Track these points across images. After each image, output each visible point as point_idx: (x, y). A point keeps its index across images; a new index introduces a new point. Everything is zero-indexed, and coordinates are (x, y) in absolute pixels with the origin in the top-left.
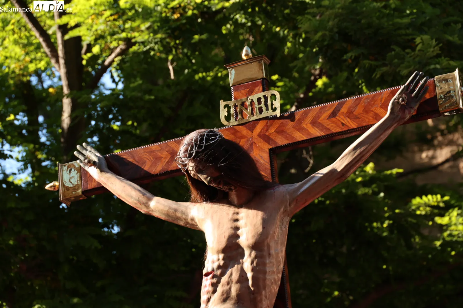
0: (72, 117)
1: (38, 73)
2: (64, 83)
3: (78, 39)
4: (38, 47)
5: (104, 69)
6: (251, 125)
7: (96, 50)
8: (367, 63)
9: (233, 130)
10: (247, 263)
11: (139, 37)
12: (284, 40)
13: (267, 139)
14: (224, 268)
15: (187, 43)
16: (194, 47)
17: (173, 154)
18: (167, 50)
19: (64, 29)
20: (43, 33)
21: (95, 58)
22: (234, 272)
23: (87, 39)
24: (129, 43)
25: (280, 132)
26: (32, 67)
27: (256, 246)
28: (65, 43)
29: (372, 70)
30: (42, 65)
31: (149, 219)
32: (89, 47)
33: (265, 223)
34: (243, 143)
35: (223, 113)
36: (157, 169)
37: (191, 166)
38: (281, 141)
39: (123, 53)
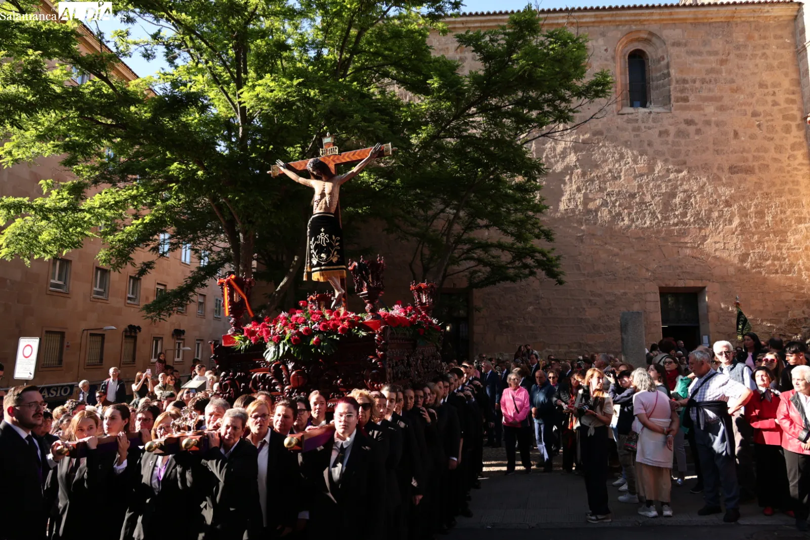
0: (242, 133)
1: (233, 118)
2: (240, 122)
3: (245, 107)
4: (231, 109)
5: (254, 118)
6: (329, 157)
7: (251, 111)
8: (338, 122)
9: (324, 158)
10: (327, 198)
11: (265, 108)
12: (312, 113)
13: (334, 161)
14: (320, 200)
15: (281, 111)
16: (283, 113)
17: (306, 164)
18: (274, 113)
19: (240, 103)
20: (233, 104)
21: (251, 114)
22: (323, 201)
23: (248, 107)
24: (262, 109)
25: (338, 159)
26: (229, 116)
27: (330, 194)
28: (241, 108)
29: (340, 124)
30: (233, 115)
31: (299, 184)
32: (249, 110)
33: (333, 187)
34: (326, 162)
35: (321, 152)
36: (301, 168)
37: (311, 169)
38: (338, 162)
39: (260, 113)
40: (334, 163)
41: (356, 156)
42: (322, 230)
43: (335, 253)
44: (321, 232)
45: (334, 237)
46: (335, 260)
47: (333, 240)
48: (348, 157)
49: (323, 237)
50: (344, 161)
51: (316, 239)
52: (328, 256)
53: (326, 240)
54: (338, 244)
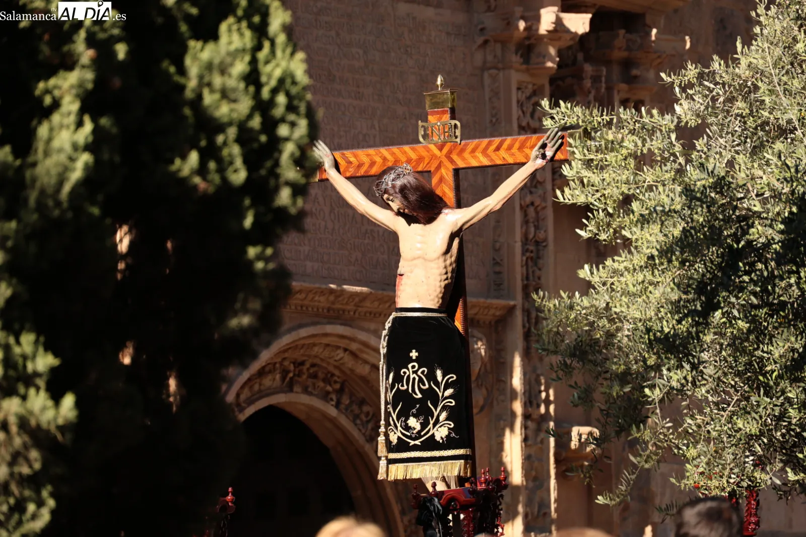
6: (440, 146)
9: (427, 148)
13: (451, 160)
25: (461, 157)
38: (461, 164)
40: (451, 167)
41: (502, 153)
42: (414, 354)
43: (444, 415)
44: (411, 360)
45: (439, 373)
46: (441, 433)
47: (437, 384)
48: (484, 152)
49: (414, 372)
50: (474, 163)
51: (398, 379)
52: (424, 425)
53: (421, 380)
54: (449, 392)
